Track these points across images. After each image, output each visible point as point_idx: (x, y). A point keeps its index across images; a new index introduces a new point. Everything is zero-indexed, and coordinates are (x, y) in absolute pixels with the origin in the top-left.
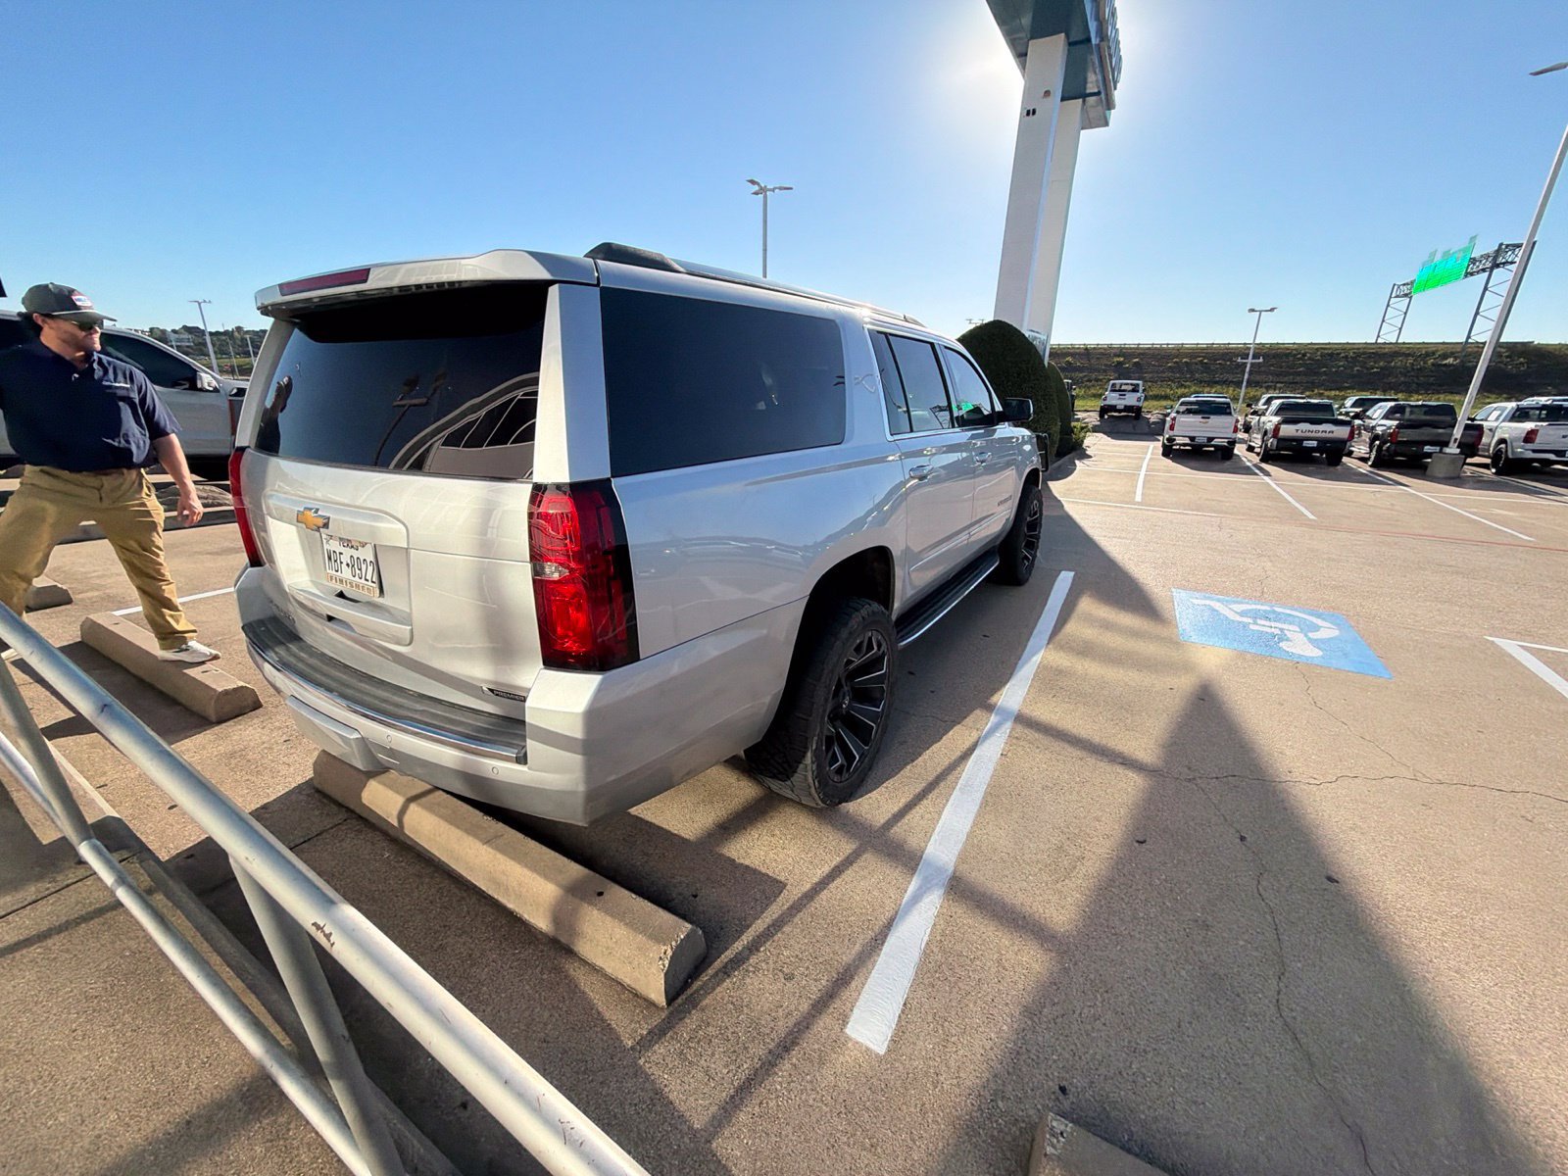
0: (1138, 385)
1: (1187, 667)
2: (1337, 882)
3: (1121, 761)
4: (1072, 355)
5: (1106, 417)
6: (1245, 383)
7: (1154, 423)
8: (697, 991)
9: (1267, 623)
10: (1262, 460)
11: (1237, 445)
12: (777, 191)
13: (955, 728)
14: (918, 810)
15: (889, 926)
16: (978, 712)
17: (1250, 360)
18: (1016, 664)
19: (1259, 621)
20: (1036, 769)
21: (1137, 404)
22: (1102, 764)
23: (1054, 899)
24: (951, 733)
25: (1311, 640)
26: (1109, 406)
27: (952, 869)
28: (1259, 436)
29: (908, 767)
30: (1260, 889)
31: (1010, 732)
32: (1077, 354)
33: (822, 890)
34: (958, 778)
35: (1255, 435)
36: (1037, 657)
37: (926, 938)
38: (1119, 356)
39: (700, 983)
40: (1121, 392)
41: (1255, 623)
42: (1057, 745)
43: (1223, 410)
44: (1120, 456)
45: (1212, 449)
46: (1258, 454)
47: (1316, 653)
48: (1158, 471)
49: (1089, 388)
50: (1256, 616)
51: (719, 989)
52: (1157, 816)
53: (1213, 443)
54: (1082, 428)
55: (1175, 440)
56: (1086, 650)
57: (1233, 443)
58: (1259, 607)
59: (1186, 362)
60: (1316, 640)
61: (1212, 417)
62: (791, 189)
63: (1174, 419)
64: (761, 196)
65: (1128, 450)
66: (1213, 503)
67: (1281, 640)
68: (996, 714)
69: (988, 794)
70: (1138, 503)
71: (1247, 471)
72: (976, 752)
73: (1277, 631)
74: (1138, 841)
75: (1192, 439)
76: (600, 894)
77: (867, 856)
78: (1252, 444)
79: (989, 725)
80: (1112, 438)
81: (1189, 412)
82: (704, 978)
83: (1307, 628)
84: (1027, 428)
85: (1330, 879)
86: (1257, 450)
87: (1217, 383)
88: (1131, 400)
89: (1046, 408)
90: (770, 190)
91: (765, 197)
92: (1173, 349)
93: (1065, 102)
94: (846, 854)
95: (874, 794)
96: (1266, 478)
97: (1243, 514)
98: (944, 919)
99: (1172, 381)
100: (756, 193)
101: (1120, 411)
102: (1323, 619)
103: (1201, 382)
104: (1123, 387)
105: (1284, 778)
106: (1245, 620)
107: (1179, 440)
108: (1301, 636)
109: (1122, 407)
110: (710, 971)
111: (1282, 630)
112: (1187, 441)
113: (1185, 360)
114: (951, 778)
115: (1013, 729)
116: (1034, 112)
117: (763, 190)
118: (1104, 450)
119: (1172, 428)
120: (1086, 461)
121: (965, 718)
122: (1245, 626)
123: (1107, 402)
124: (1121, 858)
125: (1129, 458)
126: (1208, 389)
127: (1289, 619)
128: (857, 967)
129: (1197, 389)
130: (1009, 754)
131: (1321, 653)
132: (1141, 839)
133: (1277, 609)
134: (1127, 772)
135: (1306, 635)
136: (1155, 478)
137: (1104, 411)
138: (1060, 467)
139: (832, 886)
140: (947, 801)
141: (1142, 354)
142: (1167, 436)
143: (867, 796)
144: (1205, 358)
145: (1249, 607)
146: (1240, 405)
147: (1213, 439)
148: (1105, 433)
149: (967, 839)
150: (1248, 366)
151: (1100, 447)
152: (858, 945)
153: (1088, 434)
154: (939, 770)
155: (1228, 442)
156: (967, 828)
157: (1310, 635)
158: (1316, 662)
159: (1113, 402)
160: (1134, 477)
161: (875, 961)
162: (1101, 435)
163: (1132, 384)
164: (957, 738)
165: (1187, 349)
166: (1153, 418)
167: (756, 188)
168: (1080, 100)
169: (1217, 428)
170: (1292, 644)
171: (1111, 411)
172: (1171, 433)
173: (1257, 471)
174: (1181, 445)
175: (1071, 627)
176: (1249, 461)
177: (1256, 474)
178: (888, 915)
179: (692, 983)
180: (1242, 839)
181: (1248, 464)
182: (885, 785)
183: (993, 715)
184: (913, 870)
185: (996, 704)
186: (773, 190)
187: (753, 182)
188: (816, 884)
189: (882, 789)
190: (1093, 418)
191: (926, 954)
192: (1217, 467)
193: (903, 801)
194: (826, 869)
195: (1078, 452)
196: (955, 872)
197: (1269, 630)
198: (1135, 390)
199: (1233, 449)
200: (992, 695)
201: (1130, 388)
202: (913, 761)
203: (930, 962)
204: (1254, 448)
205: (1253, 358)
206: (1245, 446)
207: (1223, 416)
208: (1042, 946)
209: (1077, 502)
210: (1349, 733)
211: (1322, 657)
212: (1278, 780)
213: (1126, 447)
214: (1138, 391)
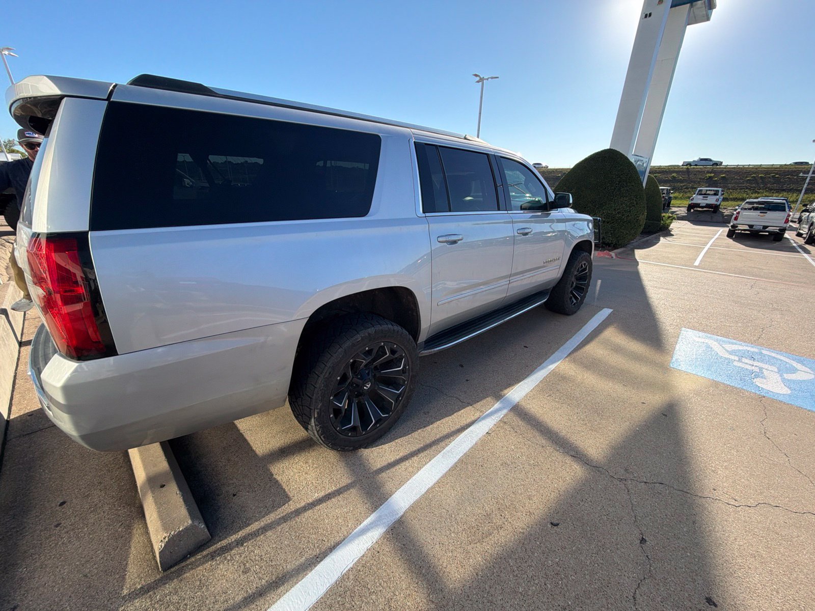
0: (718, 191)
1: (665, 387)
2: (716, 606)
3: (573, 453)
4: (677, 172)
5: (692, 211)
6: (803, 191)
7: (726, 216)
8: (187, 565)
9: (751, 362)
10: (806, 243)
11: (787, 232)
12: (490, 79)
13: (468, 408)
14: (407, 463)
15: (332, 549)
16: (489, 399)
17: (810, 175)
18: (536, 368)
19: (744, 360)
20: (505, 448)
21: (716, 203)
22: (557, 453)
23: (460, 557)
24: (462, 411)
25: (784, 381)
26: (696, 204)
27: (402, 513)
28: (807, 227)
29: (419, 431)
30: (637, 592)
31: (503, 417)
32: (680, 171)
33: (309, 509)
34: (447, 445)
35: (804, 226)
36: (554, 366)
37: (351, 565)
38: (711, 173)
39: (193, 559)
40: (706, 195)
41: (740, 361)
42: (531, 433)
43: (779, 208)
44: (695, 236)
45: (767, 234)
46: (804, 238)
47: (786, 391)
48: (720, 246)
49: (686, 193)
50: (741, 356)
51: (200, 568)
52: (579, 504)
53: (767, 230)
54: (669, 217)
55: (737, 227)
56: (593, 365)
57: (783, 230)
58: (749, 349)
59: (761, 177)
60: (788, 380)
61: (768, 212)
62: (498, 78)
63: (738, 213)
64: (481, 83)
65: (702, 232)
66: (755, 269)
67: (757, 376)
68: (501, 402)
69: (461, 461)
70: (696, 267)
71: (792, 249)
72: (471, 428)
73: (757, 370)
74: (552, 523)
75: (751, 226)
76: (163, 486)
77: (353, 491)
78: (801, 232)
79: (492, 409)
80: (694, 224)
81: (756, 209)
82: (199, 556)
83: (783, 369)
84: (590, 215)
85: (710, 601)
86: (804, 236)
87: (784, 190)
88: (712, 200)
89: (637, 204)
90: (486, 79)
91: (483, 84)
92: (752, 168)
93: (674, 8)
94: (341, 486)
95: (386, 446)
96: (806, 255)
97: (776, 279)
98: (374, 552)
99: (750, 189)
100: (478, 82)
101: (702, 207)
102: (804, 365)
103: (771, 190)
104: (708, 192)
105: (706, 494)
106: (732, 357)
107: (740, 227)
108: (777, 376)
109: (704, 205)
110: (205, 553)
111: (761, 369)
112: (747, 228)
113: (760, 175)
114: (443, 444)
115: (506, 415)
116: (650, 15)
117: (482, 80)
118: (684, 232)
119: (736, 219)
120: (668, 238)
121: (478, 402)
122: (730, 361)
123: (694, 202)
124: (531, 535)
125: (701, 237)
126: (777, 194)
127: (771, 361)
128: (292, 576)
129: (767, 194)
130: (493, 434)
131: (789, 392)
132: (555, 522)
133: (765, 352)
134: (573, 463)
135: (781, 376)
136: (716, 251)
137: (690, 207)
138: (647, 241)
139: (317, 508)
140: (430, 461)
141: (728, 171)
142: (732, 224)
143: (380, 447)
144: (777, 174)
145: (741, 348)
146: (798, 205)
147: (767, 227)
148: (689, 221)
149: (426, 493)
150: (808, 179)
151: (682, 229)
152: (304, 558)
153: (674, 221)
154: (438, 437)
155: (779, 230)
156: (431, 484)
157: (785, 376)
158: (781, 398)
159: (699, 202)
160: (699, 250)
161: (306, 575)
162: (687, 222)
163: (714, 191)
164: (465, 414)
165: (764, 168)
166: (726, 212)
167: (478, 79)
168: (689, 5)
169: (773, 220)
170: (765, 381)
171: (697, 208)
172: (735, 222)
173: (800, 250)
174: (742, 230)
175: (589, 348)
176: (795, 243)
177: (799, 252)
178: (338, 539)
179: (189, 558)
180: (643, 541)
181: (795, 245)
182: (396, 441)
183: (498, 403)
184: (375, 507)
185: (504, 396)
186: (487, 79)
187: (476, 75)
188: (308, 504)
189: (393, 443)
190: (683, 211)
191: (344, 578)
192: (767, 246)
193: (401, 454)
194: (322, 494)
195: (665, 232)
196: (402, 516)
197: (749, 368)
198: (716, 194)
199: (784, 234)
200: (506, 388)
201: (713, 192)
202: (425, 427)
203: (341, 587)
204: (802, 234)
205: (813, 174)
206: (795, 233)
207: (777, 212)
208: (429, 595)
209: (650, 264)
210: (787, 464)
211: (790, 396)
212: (700, 495)
213: (702, 230)
214: (718, 195)
